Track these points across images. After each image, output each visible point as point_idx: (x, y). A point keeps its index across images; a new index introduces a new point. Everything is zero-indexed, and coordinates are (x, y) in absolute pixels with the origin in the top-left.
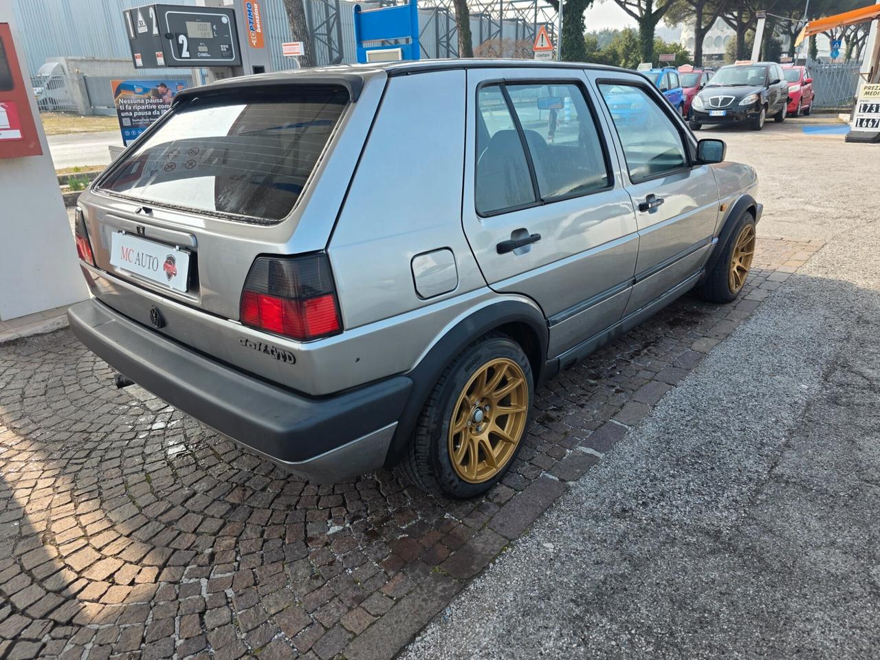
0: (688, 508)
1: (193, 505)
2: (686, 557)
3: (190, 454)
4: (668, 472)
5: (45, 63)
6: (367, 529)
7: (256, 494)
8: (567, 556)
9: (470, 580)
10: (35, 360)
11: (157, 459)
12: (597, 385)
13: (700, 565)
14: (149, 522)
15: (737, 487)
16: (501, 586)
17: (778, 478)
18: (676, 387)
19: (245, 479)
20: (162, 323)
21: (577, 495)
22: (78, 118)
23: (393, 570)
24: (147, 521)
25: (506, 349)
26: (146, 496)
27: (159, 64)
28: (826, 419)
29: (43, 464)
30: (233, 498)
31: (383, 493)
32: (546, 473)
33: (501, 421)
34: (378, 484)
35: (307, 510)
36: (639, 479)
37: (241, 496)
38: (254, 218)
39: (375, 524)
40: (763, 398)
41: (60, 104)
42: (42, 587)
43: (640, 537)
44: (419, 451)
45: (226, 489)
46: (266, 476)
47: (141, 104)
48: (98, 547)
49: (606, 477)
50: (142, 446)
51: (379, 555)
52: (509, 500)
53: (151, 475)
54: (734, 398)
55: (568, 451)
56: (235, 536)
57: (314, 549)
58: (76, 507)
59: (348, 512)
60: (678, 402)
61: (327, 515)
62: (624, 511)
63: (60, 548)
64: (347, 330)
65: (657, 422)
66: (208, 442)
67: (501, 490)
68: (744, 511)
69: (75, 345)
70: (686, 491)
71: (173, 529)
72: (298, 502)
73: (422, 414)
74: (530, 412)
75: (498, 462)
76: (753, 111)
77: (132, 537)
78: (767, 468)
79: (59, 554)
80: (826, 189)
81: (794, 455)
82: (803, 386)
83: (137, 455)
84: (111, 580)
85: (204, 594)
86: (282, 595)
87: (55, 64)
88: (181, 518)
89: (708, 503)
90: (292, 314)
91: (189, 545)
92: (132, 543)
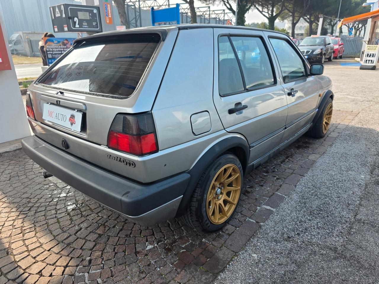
0: (319, 236)
1: (80, 235)
2: (322, 261)
3: (78, 209)
4: (307, 218)
5: (13, 34)
6: (165, 247)
7: (110, 229)
8: (264, 261)
9: (218, 274)
10: (5, 164)
11: (63, 211)
12: (267, 176)
13: (330, 265)
14: (59, 243)
15: (341, 225)
16: (234, 277)
17: (359, 221)
18: (304, 177)
19: (105, 221)
20: (67, 147)
21: (265, 230)
22: (27, 58)
23: (180, 269)
24: (58, 243)
25: (232, 160)
26: (58, 230)
27: (65, 31)
28: (376, 192)
29: (8, 214)
30: (99, 231)
31: (172, 229)
32: (249, 218)
33: (228, 194)
34: (169, 224)
35: (136, 237)
36: (294, 221)
37: (104, 230)
38: (115, 95)
39: (169, 244)
40: (345, 182)
41: (19, 52)
42: (6, 277)
43: (299, 251)
44: (192, 209)
45: (96, 227)
46: (115, 220)
47: (56, 48)
48: (34, 256)
49: (278, 221)
50: (55, 205)
51: (172, 261)
52: (233, 232)
53: (60, 219)
54: (332, 182)
55: (258, 208)
56: (101, 251)
57: (140, 258)
58: (23, 235)
59: (155, 238)
60: (306, 184)
61: (145, 240)
62: (289, 237)
63: (16, 257)
64: (160, 151)
65: (298, 194)
66: (87, 203)
67: (229, 227)
68: (346, 237)
69: (24, 157)
70: (317, 228)
71: (71, 247)
72: (131, 233)
73: (194, 192)
74: (242, 189)
75: (227, 214)
76: (319, 56)
77: (50, 251)
78: (353, 216)
79: (15, 260)
80: (355, 89)
81: (365, 209)
82: (362, 176)
83: (53, 210)
84: (40, 274)
85: (87, 281)
86: (126, 282)
87: (18, 35)
88: (74, 241)
89: (328, 234)
90: (135, 143)
91: (79, 255)
92: (51, 254)
